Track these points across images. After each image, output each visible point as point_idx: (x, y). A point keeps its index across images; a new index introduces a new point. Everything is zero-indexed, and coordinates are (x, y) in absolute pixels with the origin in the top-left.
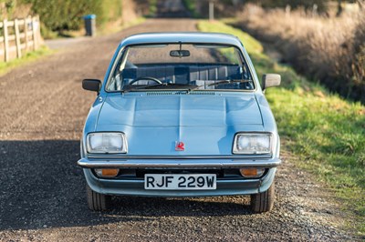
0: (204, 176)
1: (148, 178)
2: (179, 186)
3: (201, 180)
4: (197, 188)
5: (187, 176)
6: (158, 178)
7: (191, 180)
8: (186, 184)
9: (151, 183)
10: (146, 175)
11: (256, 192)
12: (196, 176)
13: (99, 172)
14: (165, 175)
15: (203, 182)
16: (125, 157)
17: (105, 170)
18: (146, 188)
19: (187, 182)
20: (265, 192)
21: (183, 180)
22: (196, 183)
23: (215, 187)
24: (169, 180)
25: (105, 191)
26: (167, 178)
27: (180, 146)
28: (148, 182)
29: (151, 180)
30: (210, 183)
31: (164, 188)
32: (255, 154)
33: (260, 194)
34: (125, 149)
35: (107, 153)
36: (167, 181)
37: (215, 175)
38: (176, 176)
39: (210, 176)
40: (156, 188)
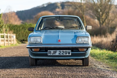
0: (67, 51)
1: (49, 51)
2: (59, 54)
3: (66, 52)
4: (65, 55)
5: (61, 51)
6: (52, 51)
7: (63, 52)
8: (61, 53)
9: (50, 53)
10: (48, 51)
11: (84, 57)
12: (64, 51)
13: (33, 50)
14: (54, 51)
15: (67, 53)
16: (41, 44)
17: (35, 49)
18: (48, 55)
19: (62, 53)
20: (87, 58)
21: (60, 52)
22: (64, 53)
23: (70, 54)
25: (35, 57)
27: (59, 41)
28: (49, 53)
29: (50, 52)
30: (69, 53)
31: (54, 55)
32: (83, 43)
33: (85, 58)
35: (36, 43)
36: (55, 53)
37: (71, 51)
38: (58, 51)
39: (69, 51)
40: (52, 55)
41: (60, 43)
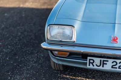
1: (90, 60)
2: (112, 67)
5: (118, 61)
8: (117, 66)
9: (92, 63)
10: (89, 58)
14: (102, 59)
16: (74, 44)
18: (88, 67)
19: (119, 65)
21: (115, 63)
24: (105, 62)
25: (60, 63)
26: (104, 61)
27: (115, 40)
28: (90, 63)
29: (92, 61)
31: (101, 68)
34: (74, 39)
35: (61, 41)
36: (104, 64)
38: (111, 61)
40: (95, 67)
41: (115, 45)
